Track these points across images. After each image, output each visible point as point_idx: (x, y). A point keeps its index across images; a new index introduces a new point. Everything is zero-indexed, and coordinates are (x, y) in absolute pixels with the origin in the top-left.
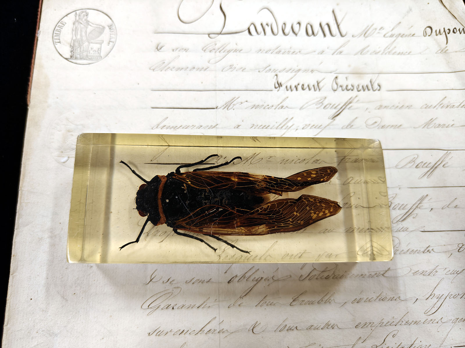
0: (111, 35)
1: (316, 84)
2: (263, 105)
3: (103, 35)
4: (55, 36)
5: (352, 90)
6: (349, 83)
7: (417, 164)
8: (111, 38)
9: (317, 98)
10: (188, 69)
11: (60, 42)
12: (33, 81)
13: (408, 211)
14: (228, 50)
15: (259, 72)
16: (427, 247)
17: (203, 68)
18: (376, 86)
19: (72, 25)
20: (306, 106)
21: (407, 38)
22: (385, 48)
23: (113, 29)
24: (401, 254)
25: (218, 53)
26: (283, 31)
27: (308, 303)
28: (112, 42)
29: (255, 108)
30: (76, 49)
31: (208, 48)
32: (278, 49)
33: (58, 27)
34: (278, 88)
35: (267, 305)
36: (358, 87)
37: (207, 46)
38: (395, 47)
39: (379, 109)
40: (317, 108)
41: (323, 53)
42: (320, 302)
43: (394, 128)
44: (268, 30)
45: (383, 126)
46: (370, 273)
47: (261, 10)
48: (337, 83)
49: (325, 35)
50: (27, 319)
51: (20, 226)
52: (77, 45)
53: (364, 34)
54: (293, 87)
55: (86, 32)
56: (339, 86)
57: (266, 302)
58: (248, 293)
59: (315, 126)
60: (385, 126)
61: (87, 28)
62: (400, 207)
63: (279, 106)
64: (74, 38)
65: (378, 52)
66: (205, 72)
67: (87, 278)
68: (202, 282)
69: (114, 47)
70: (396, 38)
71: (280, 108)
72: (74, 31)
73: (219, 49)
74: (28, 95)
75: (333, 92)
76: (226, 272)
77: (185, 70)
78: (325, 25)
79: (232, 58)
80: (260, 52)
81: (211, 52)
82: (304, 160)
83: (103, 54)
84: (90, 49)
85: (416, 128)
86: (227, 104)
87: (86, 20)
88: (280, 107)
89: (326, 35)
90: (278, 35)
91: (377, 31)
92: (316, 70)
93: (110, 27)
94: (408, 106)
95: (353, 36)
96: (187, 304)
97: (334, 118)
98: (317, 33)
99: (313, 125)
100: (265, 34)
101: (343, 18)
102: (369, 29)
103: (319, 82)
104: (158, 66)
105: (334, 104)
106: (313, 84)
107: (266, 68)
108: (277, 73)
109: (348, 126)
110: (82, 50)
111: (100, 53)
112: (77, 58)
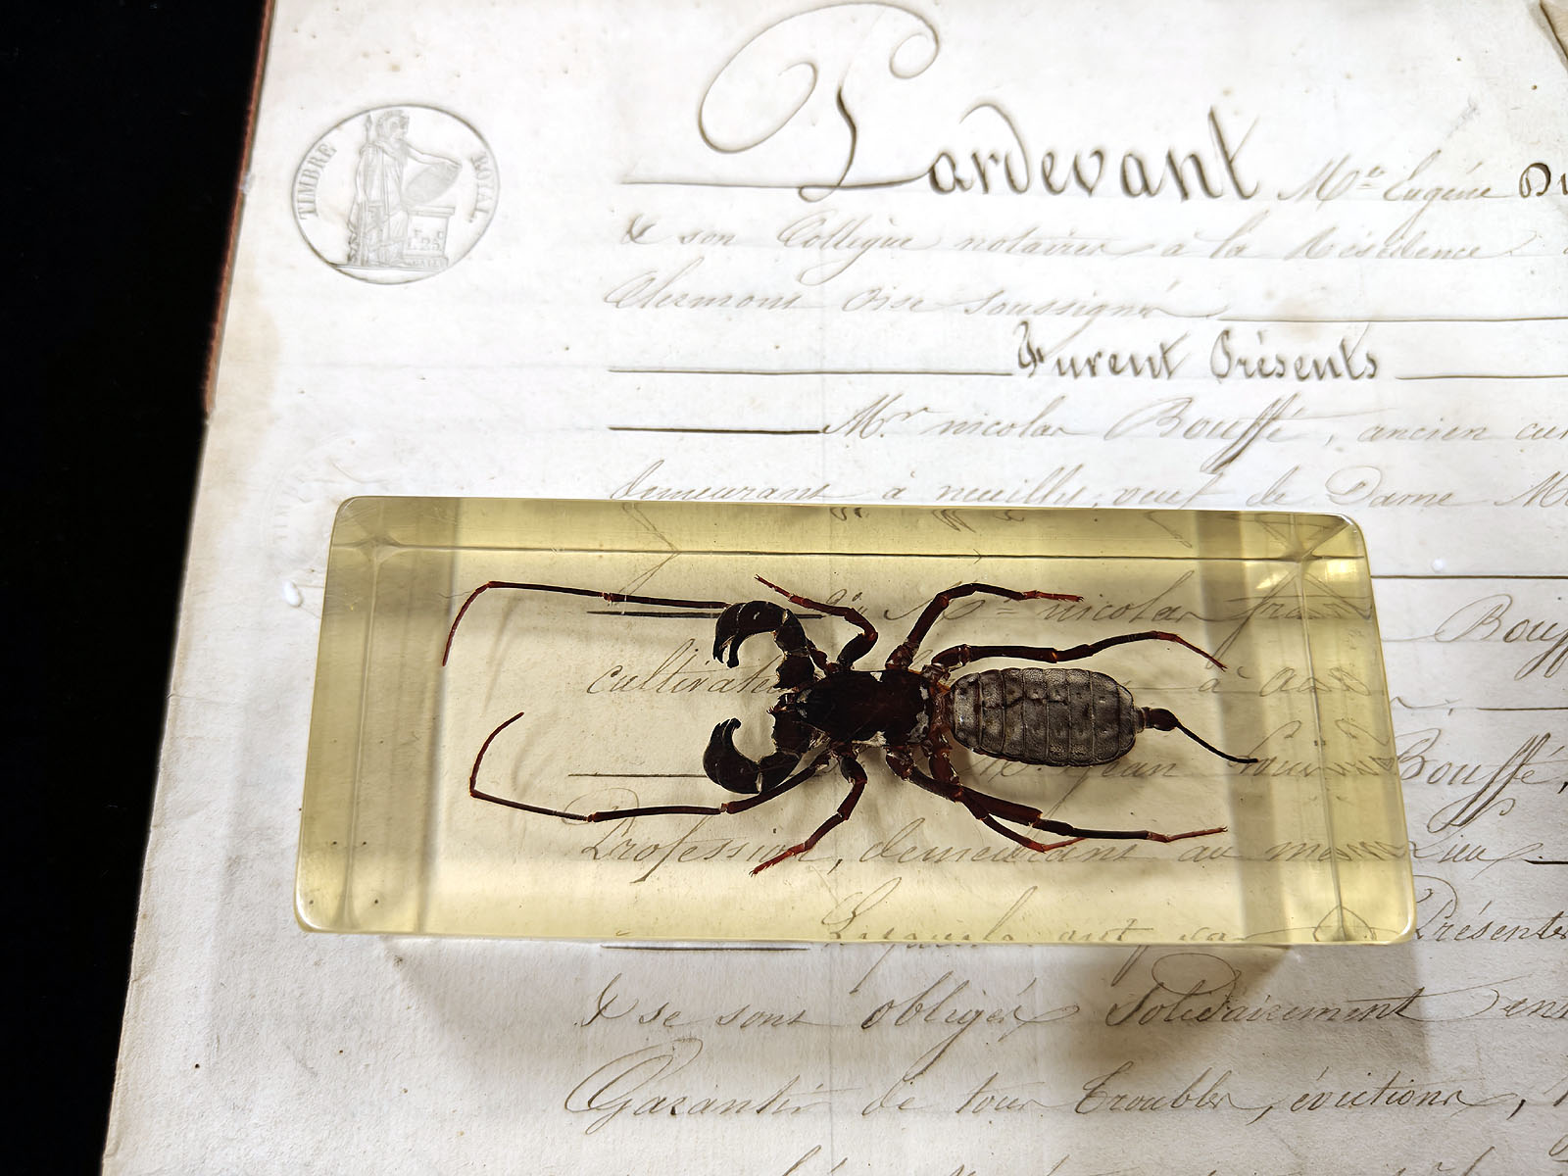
0: (478, 186)
1: (1159, 354)
2: (981, 423)
3: (454, 190)
4: (300, 191)
5: (1281, 375)
6: (1270, 351)
7: (1509, 630)
8: (480, 197)
9: (1161, 401)
10: (729, 302)
11: (313, 212)
12: (226, 336)
13: (1484, 790)
14: (864, 241)
15: (967, 311)
16: (1555, 919)
17: (781, 299)
18: (1360, 364)
19: (354, 157)
20: (1125, 425)
21: (1462, 201)
22: (1390, 237)
23: (486, 170)
24: (1461, 942)
25: (829, 251)
26: (1046, 178)
27: (1139, 1107)
28: (481, 210)
29: (954, 433)
30: (364, 233)
31: (795, 236)
32: (1031, 235)
33: (310, 162)
34: (1032, 366)
35: (996, 1109)
36: (1301, 366)
37: (794, 228)
38: (1425, 233)
39: (1372, 438)
40: (1163, 435)
41: (1184, 250)
42: (1180, 1102)
43: (1426, 505)
44: (996, 173)
45: (1387, 498)
46: (1356, 1007)
47: (972, 111)
48: (1229, 351)
49: (1185, 195)
50: (182, 1135)
51: (168, 816)
52: (369, 220)
53: (1317, 189)
54: (1081, 364)
55: (400, 178)
56: (1235, 361)
57: (993, 1098)
58: (932, 1063)
59: (1155, 496)
60: (1395, 497)
61: (402, 165)
62: (1453, 779)
63: (1035, 426)
64: (361, 198)
65: (1368, 249)
66: (788, 310)
67: (383, 999)
68: (774, 1021)
69: (487, 226)
70: (1426, 202)
71: (1039, 432)
72: (362, 178)
74: (208, 383)
75: (1218, 382)
76: (855, 990)
77: (721, 304)
78: (1185, 160)
79: (876, 268)
80: (971, 246)
81: (808, 245)
82: (1127, 607)
84: (411, 233)
85: (1502, 504)
86: (858, 419)
87: (400, 139)
88: (1038, 429)
89: (1189, 196)
90: (1029, 191)
91: (1362, 179)
92: (1157, 308)
93: (477, 164)
94: (1472, 431)
95: (1279, 196)
96: (722, 1099)
97: (1222, 470)
98: (1159, 187)
99: (1148, 491)
100: (986, 188)
101: (1247, 136)
102: (1336, 169)
103: (1169, 349)
104: (631, 292)
105: (1221, 423)
106: (1147, 356)
107: (990, 299)
108: (1027, 316)
109: (1266, 496)
110: (385, 235)
111: (444, 248)
112: (367, 261)
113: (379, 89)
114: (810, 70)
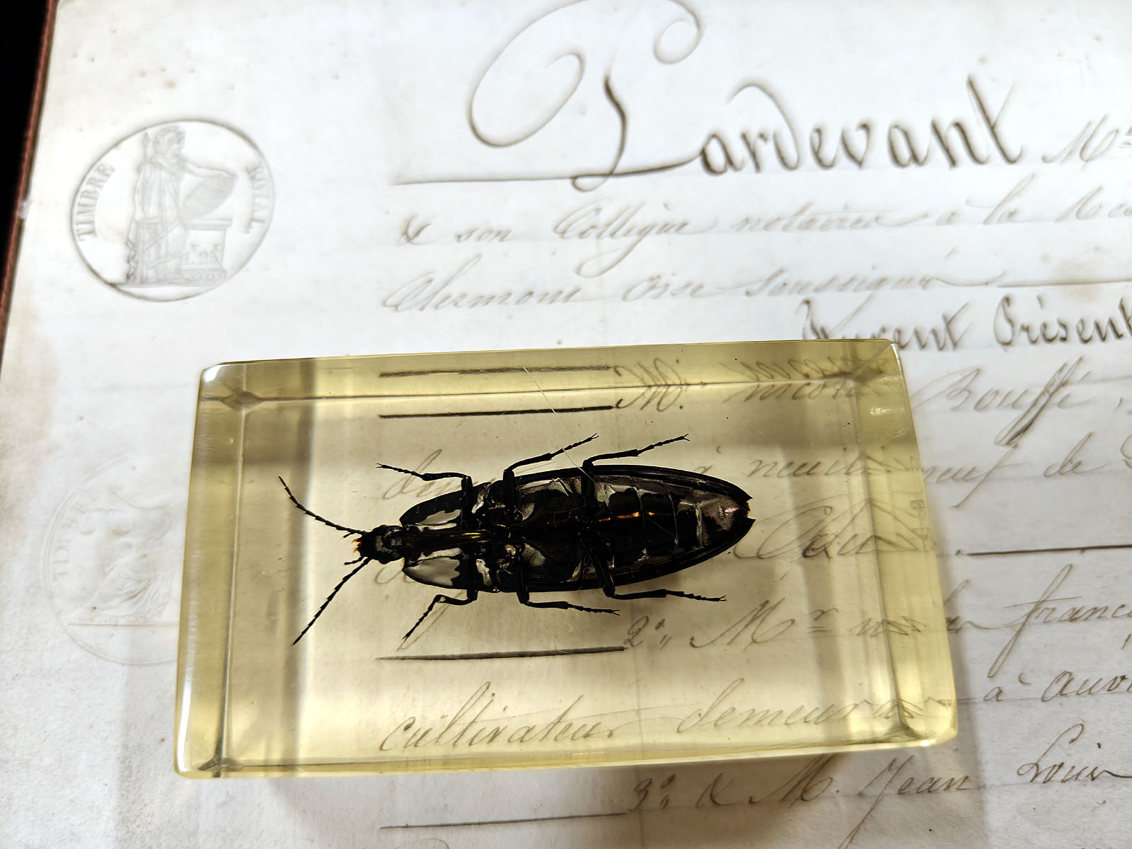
0: (254, 196)
1: (941, 326)
3: (229, 201)
4: (79, 213)
5: (1064, 339)
6: (1052, 318)
8: (256, 207)
9: (948, 375)
10: (509, 299)
11: (92, 232)
14: (641, 229)
15: (748, 293)
17: (560, 292)
23: (261, 179)
25: (607, 241)
26: (817, 154)
28: (258, 221)
30: (143, 251)
31: (573, 226)
32: (805, 213)
33: (88, 183)
36: (1083, 329)
37: (569, 219)
40: (954, 409)
41: (956, 218)
44: (767, 151)
47: (738, 91)
48: (1011, 318)
49: (953, 162)
52: (147, 237)
53: (1080, 149)
55: (177, 193)
56: (1018, 327)
59: (951, 474)
61: (178, 179)
64: (139, 216)
66: (567, 303)
69: (264, 236)
72: (140, 194)
73: (609, 225)
75: (1003, 351)
77: (501, 303)
78: (949, 128)
79: (653, 255)
80: (747, 227)
81: (586, 234)
83: (227, 263)
84: (188, 248)
87: (176, 154)
89: (957, 161)
90: (799, 169)
91: (1123, 137)
92: (938, 279)
93: (252, 174)
95: (1044, 159)
97: (1015, 439)
98: (927, 157)
99: (944, 469)
100: (758, 167)
101: (1006, 102)
102: (1094, 132)
103: (951, 320)
104: (410, 294)
105: (1010, 392)
106: (929, 328)
107: (770, 279)
108: (809, 295)
109: (1063, 466)
110: (163, 251)
111: (222, 260)
112: (146, 279)
113: (156, 106)
114: (575, 61)
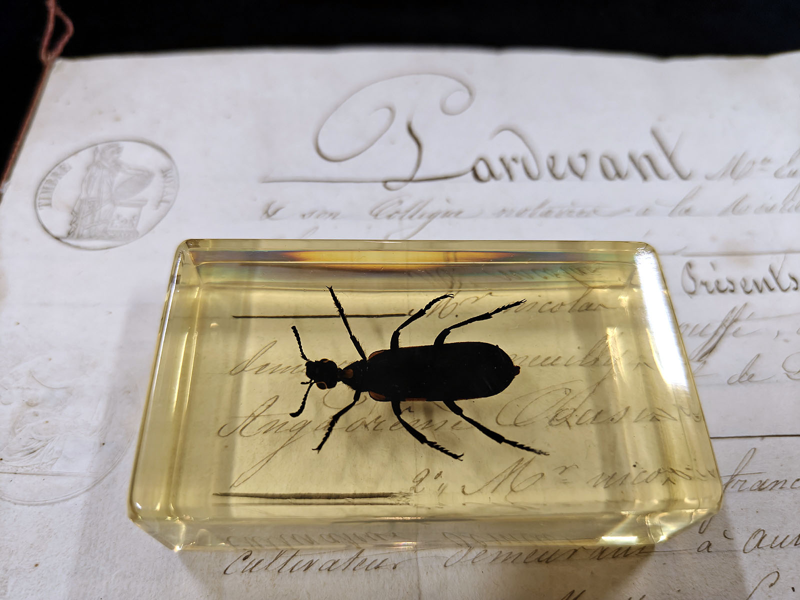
0: (165, 187)
3: (147, 189)
5: (732, 291)
6: (722, 276)
8: (165, 194)
11: (49, 205)
14: (430, 213)
18: (786, 282)
22: (786, 198)
23: (170, 177)
25: (406, 222)
26: (551, 171)
28: (165, 201)
30: (83, 218)
31: (383, 211)
32: (544, 207)
36: (745, 284)
37: (381, 206)
41: (649, 212)
44: (517, 169)
47: (498, 132)
48: (693, 276)
49: (645, 178)
52: (87, 209)
53: (730, 172)
56: (699, 282)
61: (114, 175)
64: (83, 196)
65: (773, 207)
69: (167, 211)
72: (86, 184)
73: (408, 211)
75: (689, 298)
78: (640, 158)
80: (504, 215)
81: (392, 216)
84: (114, 217)
87: (115, 160)
89: (648, 179)
90: (540, 179)
91: (758, 166)
93: (165, 174)
95: (707, 178)
97: (705, 357)
98: (626, 174)
100: (511, 177)
101: (678, 143)
102: (739, 161)
105: (697, 325)
109: (741, 377)
110: (96, 219)
111: (137, 225)
112: (82, 236)
113: (105, 131)
114: (387, 112)
